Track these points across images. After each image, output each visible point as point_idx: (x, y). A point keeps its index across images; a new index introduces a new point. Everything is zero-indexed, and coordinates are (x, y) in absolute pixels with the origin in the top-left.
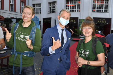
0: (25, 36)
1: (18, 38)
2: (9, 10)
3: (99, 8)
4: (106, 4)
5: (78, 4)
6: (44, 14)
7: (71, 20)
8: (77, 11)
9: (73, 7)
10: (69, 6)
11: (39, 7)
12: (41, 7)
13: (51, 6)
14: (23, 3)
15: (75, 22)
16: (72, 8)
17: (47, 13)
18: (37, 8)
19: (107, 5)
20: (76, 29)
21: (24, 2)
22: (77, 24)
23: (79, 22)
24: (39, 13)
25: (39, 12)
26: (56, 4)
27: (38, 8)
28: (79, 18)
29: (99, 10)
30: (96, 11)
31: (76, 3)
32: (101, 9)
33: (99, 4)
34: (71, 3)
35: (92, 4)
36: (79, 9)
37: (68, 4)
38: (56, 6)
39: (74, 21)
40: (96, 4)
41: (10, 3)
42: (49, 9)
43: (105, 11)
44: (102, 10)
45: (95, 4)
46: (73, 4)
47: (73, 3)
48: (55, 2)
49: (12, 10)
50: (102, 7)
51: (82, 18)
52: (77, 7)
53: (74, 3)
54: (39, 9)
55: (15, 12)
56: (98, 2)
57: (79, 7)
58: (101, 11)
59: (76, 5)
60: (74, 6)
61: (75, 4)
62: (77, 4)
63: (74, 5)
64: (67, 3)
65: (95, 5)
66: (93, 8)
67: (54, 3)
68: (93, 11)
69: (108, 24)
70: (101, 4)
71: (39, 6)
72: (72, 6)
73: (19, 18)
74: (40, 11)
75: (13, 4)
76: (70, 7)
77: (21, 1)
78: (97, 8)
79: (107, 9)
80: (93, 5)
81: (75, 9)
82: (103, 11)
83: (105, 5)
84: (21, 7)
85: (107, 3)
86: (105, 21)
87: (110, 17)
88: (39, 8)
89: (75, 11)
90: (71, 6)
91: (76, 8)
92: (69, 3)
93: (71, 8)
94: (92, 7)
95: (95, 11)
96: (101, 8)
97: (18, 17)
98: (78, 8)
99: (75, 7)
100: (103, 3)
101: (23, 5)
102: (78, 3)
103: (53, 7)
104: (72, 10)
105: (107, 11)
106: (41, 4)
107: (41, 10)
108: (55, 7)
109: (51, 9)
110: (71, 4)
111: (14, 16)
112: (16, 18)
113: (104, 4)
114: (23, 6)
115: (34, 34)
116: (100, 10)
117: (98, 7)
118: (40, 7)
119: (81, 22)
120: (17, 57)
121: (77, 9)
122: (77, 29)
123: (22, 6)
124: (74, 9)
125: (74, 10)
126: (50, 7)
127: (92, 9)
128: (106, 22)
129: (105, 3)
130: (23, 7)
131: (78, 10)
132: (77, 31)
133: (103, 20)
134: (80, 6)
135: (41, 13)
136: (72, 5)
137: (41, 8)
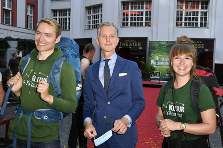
0: (40, 78)
1: (27, 83)
2: (2, 23)
3: (190, 18)
4: (204, 10)
5: (147, 10)
6: (77, 30)
7: (133, 43)
8: (144, 24)
9: (137, 17)
10: (127, 15)
11: (65, 17)
12: (70, 15)
13: (91, 15)
14: (31, 8)
15: (141, 48)
16: (135, 18)
17: (83, 28)
18: (61, 17)
19: (206, 13)
20: (142, 62)
21: (34, 6)
22: (146, 51)
23: (150, 48)
24: (66, 29)
25: (66, 27)
26: (102, 10)
27: (63, 17)
28: (150, 39)
29: (189, 23)
30: (183, 26)
31: (142, 8)
32: (193, 20)
33: (189, 10)
34: (132, 8)
35: (176, 10)
36: (148, 21)
37: (125, 11)
38: (101, 15)
39: (139, 44)
40: (184, 10)
41: (4, 8)
42: (87, 20)
43: (201, 25)
44: (195, 22)
45: (181, 10)
46: (137, 10)
47: (135, 9)
48: (100, 6)
49: (7, 23)
50: (195, 17)
51: (154, 40)
52: (144, 16)
53: (139, 8)
54: (66, 21)
55: (16, 26)
56: (187, 7)
57: (148, 16)
58: (193, 24)
59: (142, 13)
60: (138, 15)
61: (141, 10)
62: (144, 10)
63: (139, 12)
64: (124, 9)
65: (182, 12)
66: (177, 19)
67: (98, 7)
68: (177, 24)
69: (207, 50)
70: (194, 10)
71: (66, 14)
72: (135, 15)
73: (23, 38)
74: (67, 25)
75: (11, 9)
76: (129, 17)
77: (27, 4)
78: (186, 19)
79: (206, 20)
80: (178, 12)
81: (140, 21)
82: (197, 24)
83: (202, 12)
84: (27, 16)
85: (206, 8)
86: (201, 44)
87: (212, 38)
88: (66, 19)
89: (142, 24)
90: (132, 15)
91: (142, 19)
92: (128, 9)
93: (131, 18)
94: (176, 16)
95: (181, 25)
96: (193, 18)
97: (21, 38)
98: (146, 19)
99: (140, 16)
100: (198, 8)
101: (31, 11)
102: (146, 8)
103: (94, 17)
104: (135, 23)
105: (205, 25)
106: (70, 10)
107: (69, 23)
108: (99, 15)
109: (91, 20)
110: (132, 11)
111: (14, 35)
112: (18, 40)
113: (200, 10)
114: (31, 13)
115: (57, 73)
116: (191, 22)
117: (188, 16)
118: (67, 17)
119: (153, 46)
120: (23, 121)
121: (144, 21)
122: (145, 62)
123: (29, 14)
124: (138, 20)
125: (138, 23)
126: (89, 15)
127: (175, 21)
128: (204, 46)
129: (202, 8)
130: (31, 15)
131: (146, 23)
132: (145, 66)
133: (198, 44)
134: (150, 14)
135: (69, 28)
136: (135, 12)
137: (69, 19)
